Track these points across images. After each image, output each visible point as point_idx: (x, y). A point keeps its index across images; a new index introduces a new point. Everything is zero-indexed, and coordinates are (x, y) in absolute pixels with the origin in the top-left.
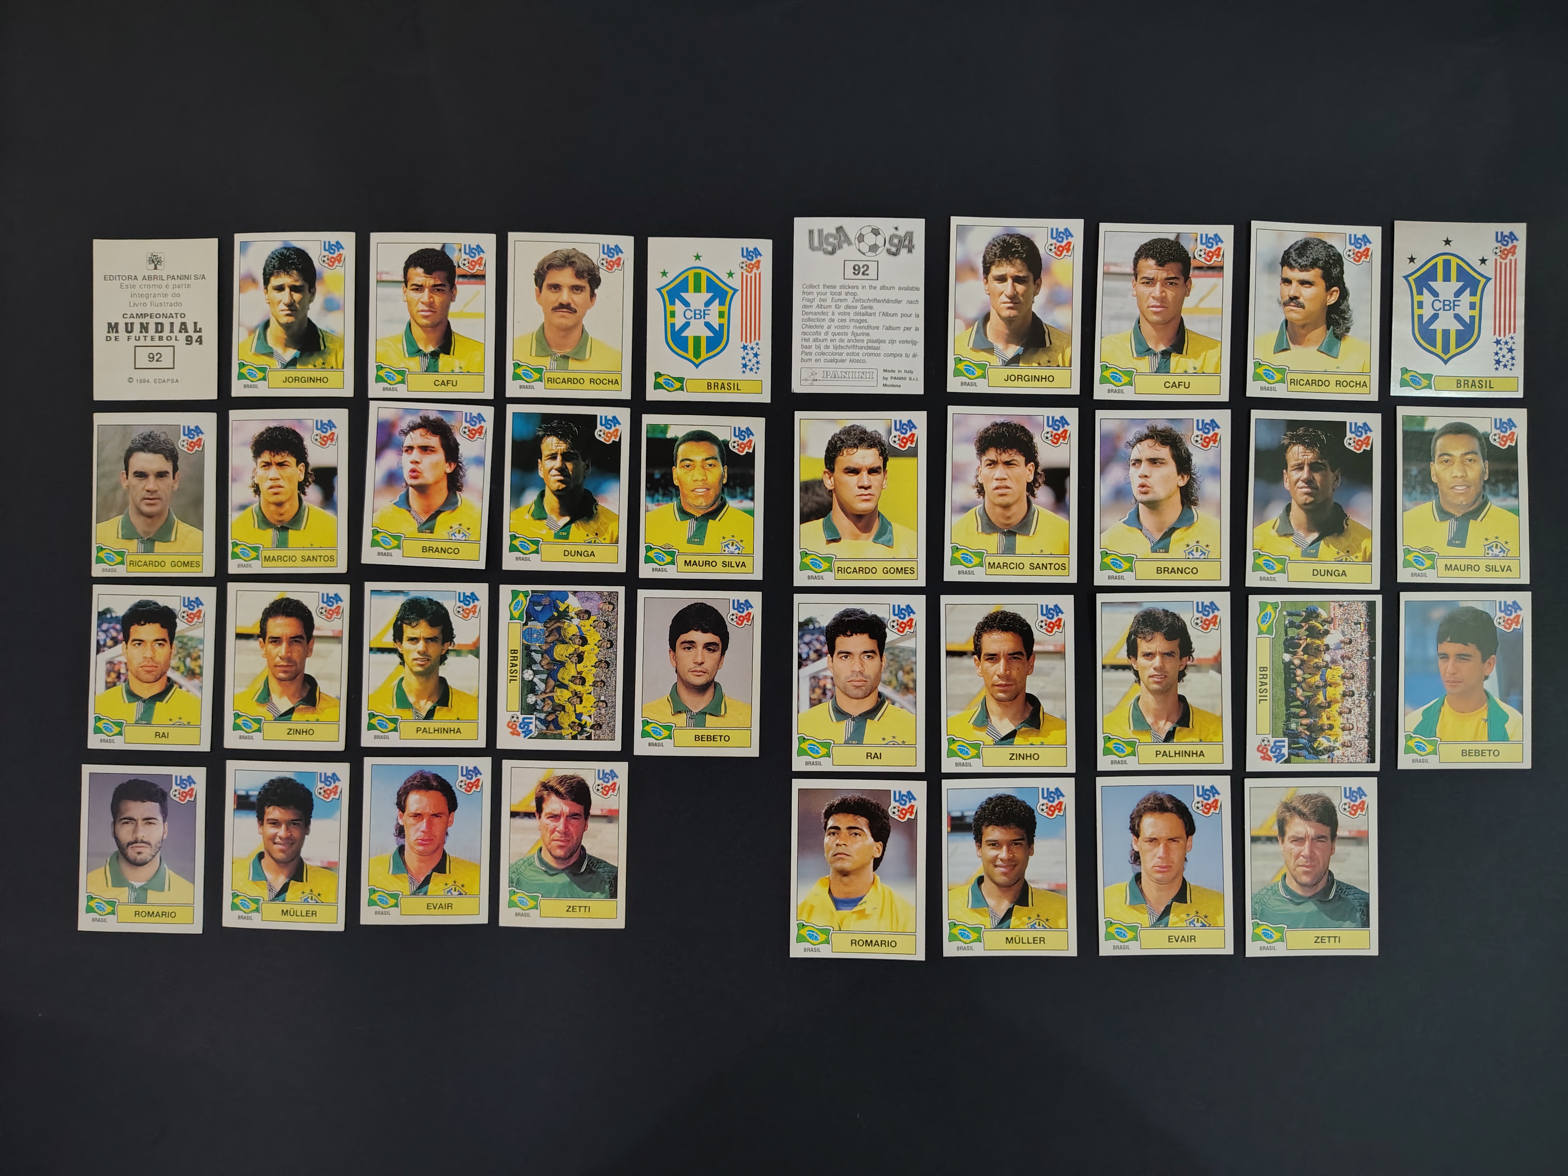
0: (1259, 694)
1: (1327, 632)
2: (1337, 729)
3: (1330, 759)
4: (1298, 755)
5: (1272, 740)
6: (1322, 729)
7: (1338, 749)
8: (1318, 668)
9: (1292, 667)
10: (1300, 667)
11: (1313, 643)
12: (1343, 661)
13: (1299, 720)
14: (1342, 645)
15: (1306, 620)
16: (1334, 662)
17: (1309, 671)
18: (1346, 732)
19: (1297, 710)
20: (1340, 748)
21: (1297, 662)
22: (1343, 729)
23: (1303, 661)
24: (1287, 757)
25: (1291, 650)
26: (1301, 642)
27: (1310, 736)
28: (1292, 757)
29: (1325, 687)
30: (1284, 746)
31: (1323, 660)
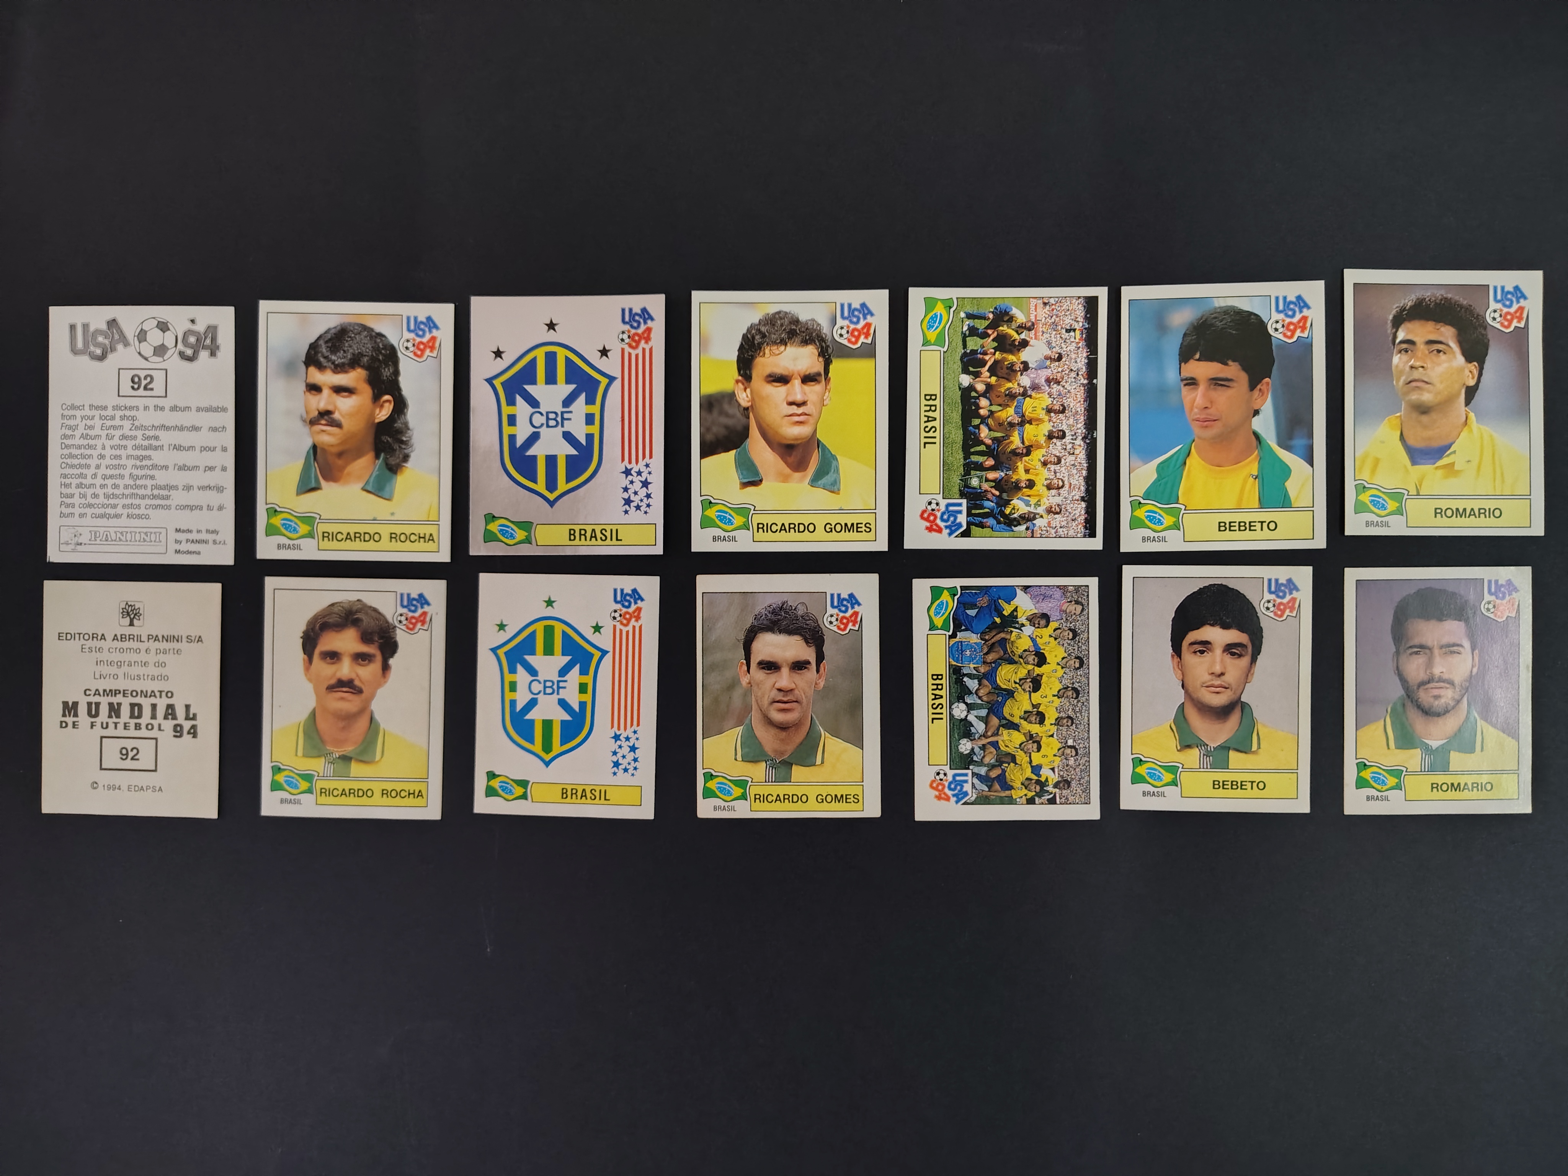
0: (924, 434)
1: (1024, 344)
2: (1040, 488)
3: (1029, 532)
4: (981, 526)
5: (943, 503)
6: (1017, 487)
7: (1042, 517)
8: (1011, 396)
9: (973, 394)
10: (984, 395)
11: (1004, 359)
12: (1049, 386)
13: (984, 473)
14: (1048, 362)
15: (994, 325)
16: (1035, 387)
17: (1000, 400)
18: (1054, 492)
19: (980, 459)
20: (1045, 516)
21: (981, 387)
22: (1049, 487)
23: (989, 386)
24: (965, 527)
25: (971, 369)
26: (987, 358)
27: (1000, 497)
28: (973, 528)
29: (1022, 424)
30: (960, 512)
31: (1019, 384)
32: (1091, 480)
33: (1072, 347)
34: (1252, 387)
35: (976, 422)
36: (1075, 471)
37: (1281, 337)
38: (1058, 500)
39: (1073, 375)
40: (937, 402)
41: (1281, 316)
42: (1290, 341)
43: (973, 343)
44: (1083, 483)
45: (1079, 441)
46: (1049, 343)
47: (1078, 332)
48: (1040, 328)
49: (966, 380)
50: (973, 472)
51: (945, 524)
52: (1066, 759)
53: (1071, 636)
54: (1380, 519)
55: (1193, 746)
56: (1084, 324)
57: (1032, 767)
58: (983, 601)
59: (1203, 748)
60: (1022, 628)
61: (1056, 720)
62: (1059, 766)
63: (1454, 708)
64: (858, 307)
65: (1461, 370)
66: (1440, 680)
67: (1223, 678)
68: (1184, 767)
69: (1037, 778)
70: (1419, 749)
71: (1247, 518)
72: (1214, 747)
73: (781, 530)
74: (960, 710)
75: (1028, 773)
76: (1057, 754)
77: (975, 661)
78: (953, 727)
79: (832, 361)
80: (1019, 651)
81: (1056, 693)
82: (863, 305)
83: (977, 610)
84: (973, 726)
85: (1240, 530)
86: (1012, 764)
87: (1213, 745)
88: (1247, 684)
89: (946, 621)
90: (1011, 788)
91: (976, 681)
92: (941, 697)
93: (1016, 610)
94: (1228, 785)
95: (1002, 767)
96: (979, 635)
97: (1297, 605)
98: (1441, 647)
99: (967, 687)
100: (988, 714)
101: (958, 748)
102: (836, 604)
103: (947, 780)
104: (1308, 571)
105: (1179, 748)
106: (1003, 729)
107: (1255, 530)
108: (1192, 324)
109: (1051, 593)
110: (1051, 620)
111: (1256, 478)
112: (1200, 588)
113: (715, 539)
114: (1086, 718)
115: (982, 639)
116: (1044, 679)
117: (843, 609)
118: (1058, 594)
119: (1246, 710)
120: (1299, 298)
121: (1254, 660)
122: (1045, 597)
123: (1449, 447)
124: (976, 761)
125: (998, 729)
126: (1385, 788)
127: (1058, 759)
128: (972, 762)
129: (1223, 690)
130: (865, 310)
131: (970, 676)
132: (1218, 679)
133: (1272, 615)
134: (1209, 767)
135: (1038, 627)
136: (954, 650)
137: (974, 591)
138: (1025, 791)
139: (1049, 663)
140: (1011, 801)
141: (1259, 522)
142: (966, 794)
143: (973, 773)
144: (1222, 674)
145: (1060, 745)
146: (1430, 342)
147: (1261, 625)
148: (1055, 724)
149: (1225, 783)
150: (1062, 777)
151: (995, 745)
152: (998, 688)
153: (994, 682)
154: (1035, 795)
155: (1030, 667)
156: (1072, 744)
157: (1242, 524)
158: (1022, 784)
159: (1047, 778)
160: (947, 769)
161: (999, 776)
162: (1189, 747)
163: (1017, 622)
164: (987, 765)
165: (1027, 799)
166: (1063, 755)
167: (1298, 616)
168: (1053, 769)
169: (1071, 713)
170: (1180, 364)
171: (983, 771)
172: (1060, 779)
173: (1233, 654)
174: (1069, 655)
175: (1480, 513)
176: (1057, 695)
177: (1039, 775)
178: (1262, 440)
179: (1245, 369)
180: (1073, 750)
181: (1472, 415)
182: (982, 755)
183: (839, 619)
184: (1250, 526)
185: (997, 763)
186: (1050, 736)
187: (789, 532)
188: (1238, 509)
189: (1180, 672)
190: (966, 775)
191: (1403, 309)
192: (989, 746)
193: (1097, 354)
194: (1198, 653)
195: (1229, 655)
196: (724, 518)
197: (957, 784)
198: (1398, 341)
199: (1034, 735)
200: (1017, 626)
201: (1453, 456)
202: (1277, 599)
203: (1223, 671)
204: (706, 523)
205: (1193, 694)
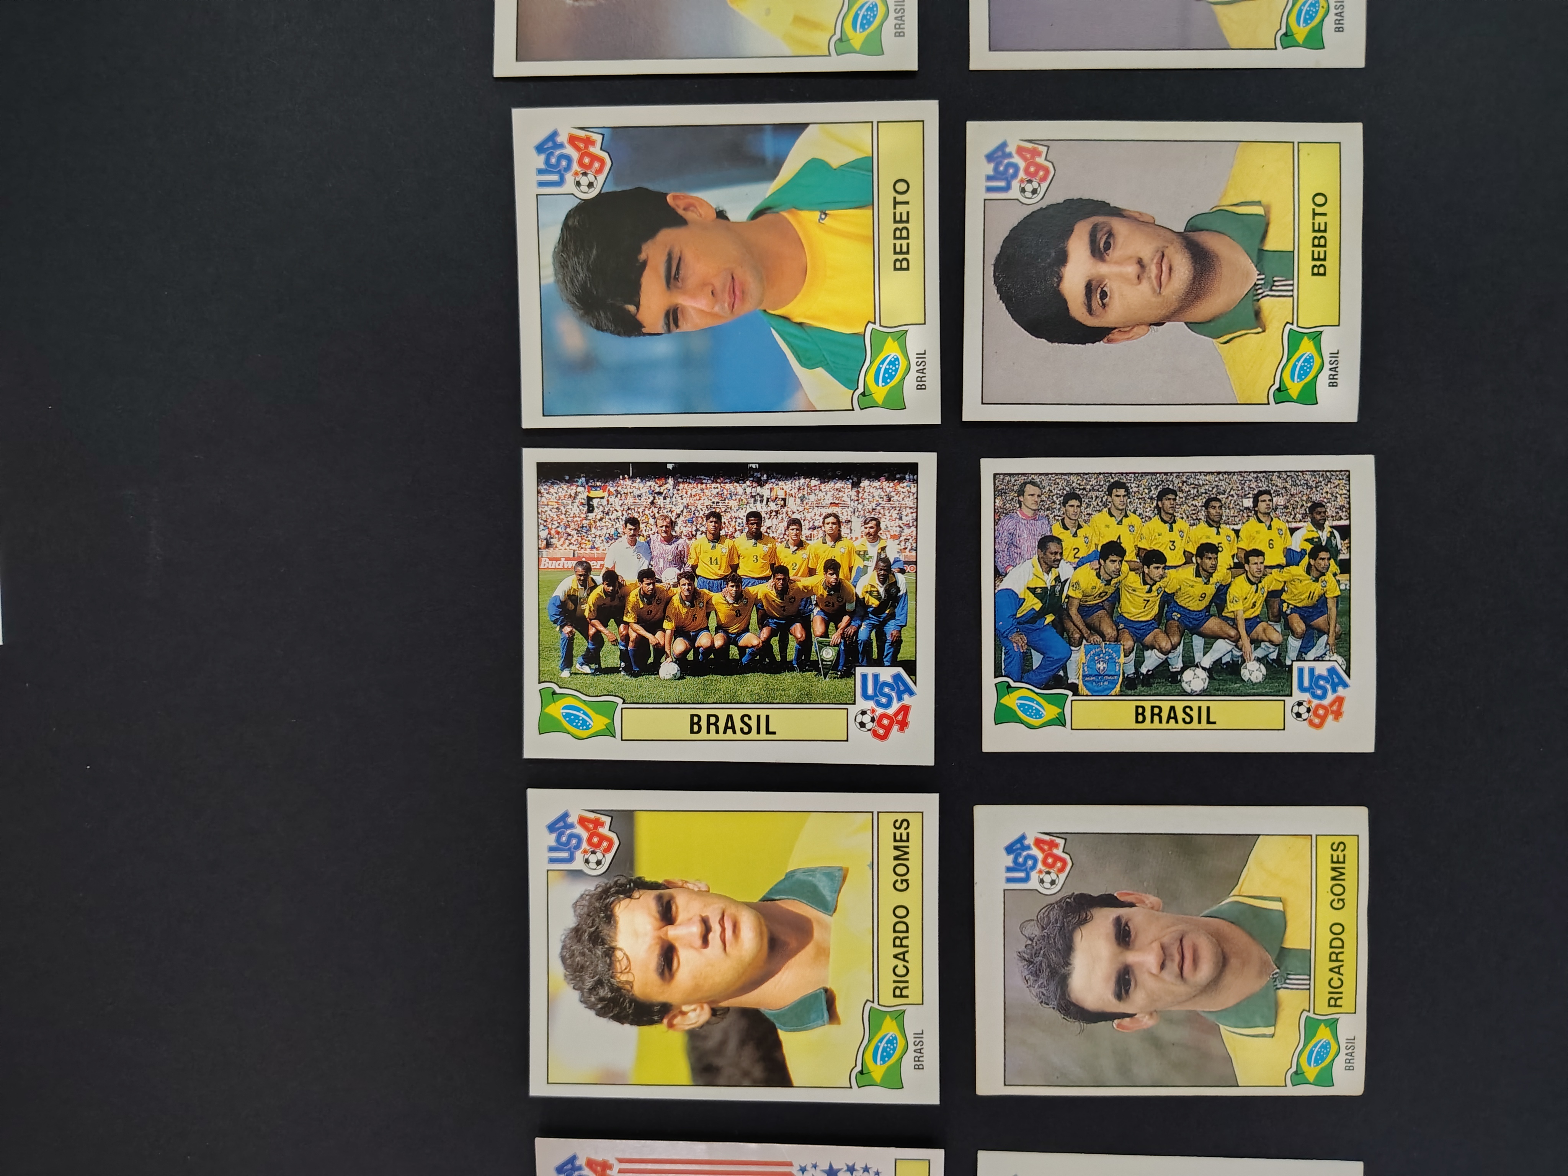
0: (753, 735)
1: (611, 577)
2: (838, 552)
3: (908, 568)
4: (897, 643)
5: (862, 704)
6: (837, 588)
7: (883, 549)
8: (693, 597)
9: (690, 656)
10: (692, 640)
11: (635, 608)
12: (678, 538)
13: (815, 640)
14: (641, 540)
15: (582, 625)
16: (680, 559)
17: (700, 615)
18: (844, 530)
19: (792, 645)
20: (881, 544)
21: (680, 645)
22: (837, 537)
23: (679, 632)
24: (900, 670)
25: (651, 660)
26: (633, 636)
27: (852, 615)
28: (901, 656)
29: (737, 580)
30: (876, 677)
31: (675, 586)
32: (825, 472)
33: (616, 502)
34: (678, 221)
35: (734, 651)
36: (812, 498)
37: (601, 178)
38: (857, 523)
39: (660, 501)
40: (703, 714)
41: (569, 178)
42: (608, 163)
43: (610, 656)
44: (831, 484)
45: (765, 491)
46: (610, 538)
47: (593, 494)
48: (586, 552)
49: (668, 669)
50: (813, 657)
51: (895, 700)
52: (1275, 509)
53: (1075, 502)
54: (892, 15)
55: (1256, 308)
56: (579, 484)
57: (1288, 565)
58: (1019, 642)
59: (1260, 291)
60: (1062, 580)
61: (1210, 526)
62: (1288, 521)
64: (554, 836)
67: (1146, 260)
68: (1291, 322)
69: (1307, 556)
71: (888, 227)
72: (1259, 275)
73: (904, 960)
74: (1194, 679)
75: (1299, 570)
76: (1268, 524)
77: (1114, 655)
78: (1223, 690)
79: (639, 878)
80: (1100, 584)
81: (1167, 526)
82: (551, 828)
83: (1032, 651)
84: (1221, 658)
85: (907, 238)
86: (1284, 596)
87: (1255, 276)
88: (1156, 222)
89: (1049, 699)
90: (1323, 599)
91: (1147, 654)
92: (1172, 708)
93: (1033, 590)
94: (1319, 253)
95: (1288, 612)
96: (1073, 648)
97: (1030, 145)
99: (1157, 667)
100: (1201, 635)
101: (1256, 683)
102: (1022, 875)
103: (1310, 702)
104: (973, 128)
105: (1259, 330)
106: (1226, 610)
107: (908, 213)
108: (582, 317)
109: (1006, 533)
110: (1048, 534)
111: (826, 214)
112: (1001, 298)
113: (919, 1067)
114: (1207, 478)
115: (1080, 644)
116: (1145, 545)
117: (1030, 862)
118: (1007, 523)
119: (1198, 223)
120: (540, 149)
121: (1118, 213)
122: (1012, 544)
124: (1279, 655)
125: (1226, 619)
127: (1276, 523)
128: (1280, 661)
129: (1165, 260)
130: (559, 825)
131: (1139, 663)
132: (1147, 268)
133: (1045, 185)
134: (1291, 282)
135: (1061, 554)
136: (1096, 688)
137: (1003, 656)
138: (1329, 577)
139: (1119, 537)
140: (1345, 599)
141: (895, 208)
142: (1332, 671)
143: (1297, 660)
144: (1140, 262)
145: (1253, 520)
147: (1061, 201)
148: (1218, 528)
149: (1316, 256)
150: (1304, 516)
151: (1251, 624)
152: (1158, 618)
153: (1149, 626)
154: (1335, 560)
155: (1125, 567)
156: (1251, 500)
157: (898, 234)
158: (1316, 580)
159: (1306, 540)
160: (1290, 701)
161: (1303, 618)
162: (1257, 314)
163: (1053, 587)
164: (1285, 636)
165: (1341, 573)
166: (1269, 514)
167: (1047, 143)
168: (1293, 531)
169: (1199, 503)
170: (644, 334)
171: (1294, 644)
172: (1309, 519)
173: (1108, 246)
174: (1105, 505)
176: (1171, 525)
177: (1303, 553)
178: (764, 206)
179: (651, 233)
180: (1261, 498)
182: (1268, 644)
183: (1047, 870)
184: (901, 221)
185: (1282, 620)
186: (1238, 536)
187: (907, 946)
188: (874, 240)
189: (1135, 329)
190: (1301, 670)
192: (1253, 634)
193: (628, 463)
194: (1105, 301)
195: (1110, 252)
196: (886, 1051)
197: (1315, 685)
199: (1236, 560)
200: (1058, 588)
202: (1019, 178)
203: (1135, 260)
204: (894, 1081)
205: (1172, 308)
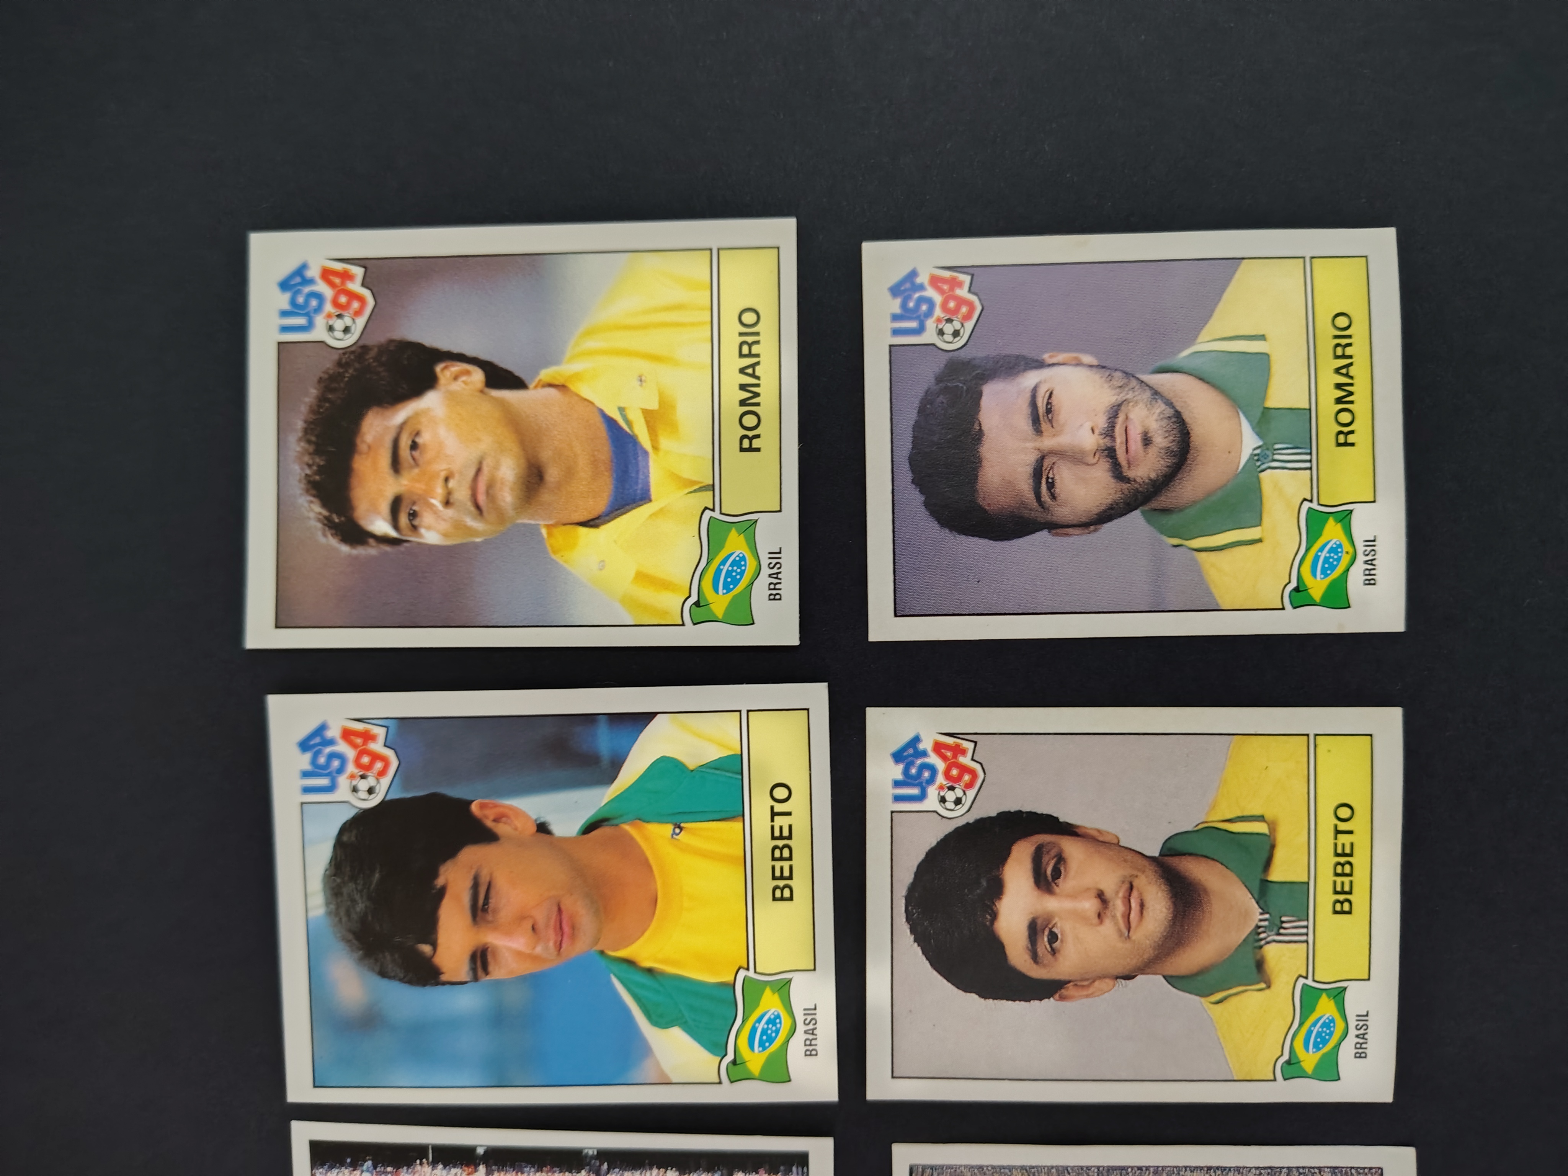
34: (487, 836)
37: (386, 781)
41: (343, 781)
42: (394, 763)
54: (765, 571)
55: (1258, 957)
56: (365, 1167)
59: (1263, 936)
63: (1169, 403)
65: (453, 399)
66: (1109, 432)
67: (1109, 893)
68: (1305, 974)
70: (1262, 475)
71: (763, 842)
72: (1261, 914)
85: (790, 858)
87: (1256, 915)
88: (1121, 844)
94: (1343, 883)
97: (950, 741)
98: (1038, 431)
104: (875, 716)
105: (1263, 985)
107: (790, 827)
108: (361, 959)
111: (681, 829)
112: (915, 941)
119: (1179, 845)
120: (304, 745)
121: (1069, 830)
123: (610, 422)
126: (1347, 547)
129: (1135, 894)
132: (1111, 904)
133: (971, 793)
134: (1304, 923)
141: (772, 820)
144: (1101, 896)
146: (396, 465)
147: (994, 814)
149: (1339, 889)
157: (777, 853)
162: (1260, 965)
167: (973, 737)
170: (444, 983)
173: (1057, 874)
175: (750, 355)
178: (600, 817)
179: (451, 852)
181: (546, 374)
184: (781, 837)
188: (745, 861)
189: (1097, 983)
191: (329, 523)
193: (428, 1145)
194: (1054, 945)
195: (1060, 881)
198: (393, 534)
201: (631, 416)
202: (937, 783)
203: (1093, 893)
205: (1146, 956)
